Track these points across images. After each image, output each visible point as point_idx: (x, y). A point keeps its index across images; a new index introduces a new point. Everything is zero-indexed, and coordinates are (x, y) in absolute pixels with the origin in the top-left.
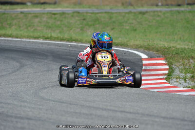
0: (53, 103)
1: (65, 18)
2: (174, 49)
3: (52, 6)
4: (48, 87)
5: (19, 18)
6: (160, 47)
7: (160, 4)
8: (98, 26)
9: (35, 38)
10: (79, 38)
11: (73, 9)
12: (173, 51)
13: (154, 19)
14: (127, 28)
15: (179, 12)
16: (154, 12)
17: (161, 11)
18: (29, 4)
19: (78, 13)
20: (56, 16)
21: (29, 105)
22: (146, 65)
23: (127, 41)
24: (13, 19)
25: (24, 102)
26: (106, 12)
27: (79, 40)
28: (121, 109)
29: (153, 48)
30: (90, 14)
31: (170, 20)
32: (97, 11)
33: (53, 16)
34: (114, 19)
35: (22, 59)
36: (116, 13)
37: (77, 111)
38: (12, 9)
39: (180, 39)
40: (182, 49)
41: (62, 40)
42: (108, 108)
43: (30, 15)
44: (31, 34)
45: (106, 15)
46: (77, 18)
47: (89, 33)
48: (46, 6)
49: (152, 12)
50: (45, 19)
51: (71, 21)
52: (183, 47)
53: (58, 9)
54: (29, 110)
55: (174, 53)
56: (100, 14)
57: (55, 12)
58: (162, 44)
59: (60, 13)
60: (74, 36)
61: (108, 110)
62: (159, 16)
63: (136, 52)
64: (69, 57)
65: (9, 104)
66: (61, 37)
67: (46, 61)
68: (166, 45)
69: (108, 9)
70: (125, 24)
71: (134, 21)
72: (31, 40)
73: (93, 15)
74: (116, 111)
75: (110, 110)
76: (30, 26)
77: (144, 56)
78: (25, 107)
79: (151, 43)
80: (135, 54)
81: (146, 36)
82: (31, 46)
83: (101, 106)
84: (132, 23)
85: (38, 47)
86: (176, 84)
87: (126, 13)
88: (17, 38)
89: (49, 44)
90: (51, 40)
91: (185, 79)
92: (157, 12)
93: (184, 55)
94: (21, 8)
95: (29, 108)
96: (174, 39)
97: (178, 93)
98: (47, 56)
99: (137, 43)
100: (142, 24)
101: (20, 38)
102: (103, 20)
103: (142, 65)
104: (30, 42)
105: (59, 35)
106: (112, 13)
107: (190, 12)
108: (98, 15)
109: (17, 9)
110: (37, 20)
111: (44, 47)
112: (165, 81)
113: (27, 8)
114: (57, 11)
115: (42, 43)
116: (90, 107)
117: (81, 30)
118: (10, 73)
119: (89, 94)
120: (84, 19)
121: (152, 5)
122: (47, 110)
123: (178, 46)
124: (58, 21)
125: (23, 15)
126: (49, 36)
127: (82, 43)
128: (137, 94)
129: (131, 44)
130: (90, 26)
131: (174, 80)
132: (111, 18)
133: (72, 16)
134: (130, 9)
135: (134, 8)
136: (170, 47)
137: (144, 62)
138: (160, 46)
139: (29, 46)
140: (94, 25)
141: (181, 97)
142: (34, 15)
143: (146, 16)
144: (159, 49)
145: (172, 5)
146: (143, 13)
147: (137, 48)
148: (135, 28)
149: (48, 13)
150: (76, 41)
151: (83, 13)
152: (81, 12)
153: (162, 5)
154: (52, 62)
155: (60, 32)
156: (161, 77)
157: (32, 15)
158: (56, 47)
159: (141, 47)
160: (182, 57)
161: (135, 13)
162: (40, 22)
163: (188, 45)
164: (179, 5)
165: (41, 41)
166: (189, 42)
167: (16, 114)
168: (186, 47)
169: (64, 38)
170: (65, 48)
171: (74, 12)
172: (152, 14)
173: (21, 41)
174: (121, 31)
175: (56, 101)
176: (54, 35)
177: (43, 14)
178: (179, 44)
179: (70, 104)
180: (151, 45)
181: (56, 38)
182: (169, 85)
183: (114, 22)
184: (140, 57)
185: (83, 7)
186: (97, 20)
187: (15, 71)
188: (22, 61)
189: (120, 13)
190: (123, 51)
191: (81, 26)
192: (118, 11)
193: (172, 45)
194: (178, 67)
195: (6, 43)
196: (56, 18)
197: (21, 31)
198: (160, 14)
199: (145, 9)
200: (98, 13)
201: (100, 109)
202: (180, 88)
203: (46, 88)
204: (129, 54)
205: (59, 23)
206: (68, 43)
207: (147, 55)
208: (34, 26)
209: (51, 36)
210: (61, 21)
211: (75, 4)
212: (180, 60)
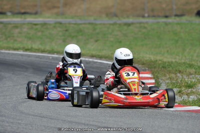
0: (33, 117)
1: (47, 28)
2: (160, 62)
3: (34, 16)
6: (146, 61)
7: (146, 15)
8: (81, 37)
9: (15, 49)
11: (54, 20)
12: (160, 64)
13: (140, 31)
14: (112, 39)
15: (166, 24)
16: (140, 23)
17: (147, 23)
18: (9, 14)
19: (61, 23)
20: (37, 27)
21: (7, 120)
26: (89, 23)
28: (103, 125)
29: (139, 61)
30: (73, 25)
31: (157, 33)
32: (80, 22)
33: (34, 26)
34: (97, 31)
36: (100, 24)
39: (168, 51)
40: (169, 62)
41: (43, 52)
42: (91, 123)
43: (10, 26)
44: (11, 45)
45: (90, 26)
46: (59, 29)
48: (27, 16)
49: (138, 23)
50: (25, 30)
51: (53, 32)
52: (170, 60)
53: (39, 20)
54: (7, 125)
55: (161, 67)
56: (84, 26)
58: (148, 57)
59: (41, 24)
62: (145, 28)
66: (42, 48)
67: (26, 74)
68: (153, 58)
69: (91, 19)
70: (109, 36)
71: (119, 33)
72: (11, 52)
73: (75, 26)
76: (9, 37)
78: (3, 121)
79: (136, 56)
82: (11, 58)
83: (83, 122)
84: (117, 35)
85: (17, 59)
87: (110, 24)
89: (29, 56)
90: (31, 52)
92: (143, 23)
93: (171, 69)
95: (8, 122)
96: (161, 51)
98: (27, 68)
100: (127, 36)
102: (86, 31)
104: (9, 53)
105: (40, 46)
106: (96, 24)
107: (178, 24)
108: (81, 26)
110: (17, 31)
111: (24, 59)
113: (7, 18)
115: (22, 55)
116: (71, 122)
117: (63, 41)
120: (67, 30)
121: (138, 16)
122: (26, 125)
123: (165, 60)
124: (39, 31)
125: (2, 25)
126: (30, 47)
130: (73, 37)
132: (95, 29)
133: (55, 27)
134: (115, 20)
135: (119, 19)
136: (157, 61)
138: (146, 59)
139: (8, 58)
140: (76, 36)
142: (14, 25)
143: (131, 27)
144: (145, 62)
145: (159, 16)
146: (129, 25)
149: (28, 23)
150: (58, 53)
151: (65, 24)
152: (63, 22)
153: (149, 16)
154: (32, 75)
155: (41, 44)
157: (12, 25)
158: (37, 59)
160: (169, 71)
161: (120, 24)
162: (20, 33)
163: (175, 58)
164: (166, 17)
165: (21, 52)
166: (177, 55)
168: (174, 61)
169: (46, 50)
170: (46, 60)
171: (56, 23)
172: (138, 25)
174: (105, 43)
175: (36, 116)
176: (35, 46)
177: (24, 24)
178: (165, 57)
179: (51, 119)
181: (36, 49)
183: (98, 34)
185: (66, 18)
186: (80, 31)
189: (104, 24)
190: (107, 64)
191: (63, 37)
192: (103, 22)
193: (158, 58)
194: (164, 81)
196: (36, 29)
198: (146, 25)
199: (131, 20)
200: (81, 24)
201: (82, 124)
205: (40, 34)
206: (49, 55)
208: (13, 37)
209: (32, 48)
210: (43, 32)
211: (57, 14)
212: (166, 74)
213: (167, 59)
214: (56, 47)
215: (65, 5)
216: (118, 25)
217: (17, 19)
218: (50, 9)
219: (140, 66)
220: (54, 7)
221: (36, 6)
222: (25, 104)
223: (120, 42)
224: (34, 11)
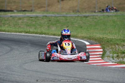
0: (32, 72)
1: (38, 19)
2: (105, 39)
3: (30, 12)
4: (28, 62)
5: (10, 20)
6: (97, 38)
7: (97, 11)
8: (58, 24)
9: (20, 32)
10: (47, 32)
11: (42, 14)
12: (105, 40)
13: (93, 21)
14: (76, 26)
15: (108, 16)
16: (93, 16)
17: (97, 16)
18: (15, 11)
19: (46, 16)
20: (32, 18)
21: (17, 74)
22: (89, 49)
23: (77, 34)
24: (6, 21)
25: (13, 71)
26: (63, 16)
27: (47, 33)
28: (74, 76)
29: (93, 38)
30: (53, 18)
31: (103, 21)
32: (58, 16)
33: (30, 18)
34: (68, 21)
35: (12, 45)
36: (70, 17)
37: (47, 77)
38: (5, 14)
39: (110, 32)
40: (111, 39)
41: (36, 33)
42: (66, 75)
43: (16, 18)
44: (17, 30)
45: (63, 18)
46: (45, 20)
47: (53, 29)
48: (26, 12)
49: (91, 16)
50: (25, 21)
51: (42, 22)
52: (111, 37)
54: (17, 77)
55: (106, 41)
56: (60, 18)
57: (31, 16)
58: (98, 35)
59: (35, 17)
60: (44, 31)
61: (66, 76)
62: (96, 18)
63: (83, 41)
64: (41, 44)
65: (4, 73)
66: (36, 31)
67: (26, 46)
68: (101, 36)
69: (64, 14)
70: (75, 24)
71: (81, 22)
72: (17, 34)
73: (55, 18)
74: (71, 77)
75: (67, 76)
76: (16, 25)
77: (87, 43)
78: (14, 75)
79: (91, 35)
80: (82, 42)
81: (88, 31)
82: (17, 38)
83: (62, 74)
84: (80, 23)
85: (21, 38)
86: (107, 60)
87: (76, 17)
88: (9, 32)
89: (28, 36)
90: (29, 33)
91: (113, 58)
92: (95, 16)
93: (112, 43)
94: (11, 14)
95: (17, 75)
96: (106, 32)
97: (109, 66)
98: (27, 43)
99: (83, 35)
100: (85, 24)
101: (10, 32)
102: (61, 21)
103: (86, 49)
104: (16, 34)
105: (35, 30)
106: (67, 17)
107: (115, 16)
108: (58, 18)
109: (8, 14)
110: (20, 21)
111: (25, 38)
112: (100, 59)
113: (14, 14)
114: (33, 15)
115: (24, 35)
116: (54, 75)
117: (48, 27)
118: (4, 54)
119: (54, 67)
120: (50, 21)
121: (92, 12)
122: (28, 77)
123: (108, 37)
124: (34, 21)
125: (12, 18)
126: (28, 31)
127: (49, 35)
128: (83, 66)
129: (79, 36)
130: (53, 25)
131: (106, 58)
132: (66, 20)
133: (43, 19)
134: (78, 14)
135: (81, 13)
137: (87, 47)
138: (97, 37)
139: (16, 37)
140: (56, 24)
141: (111, 69)
142: (19, 18)
143: (88, 18)
144: (97, 39)
147: (83, 38)
148: (81, 26)
149: (27, 17)
150: (45, 34)
151: (49, 17)
152: (48, 16)
154: (30, 47)
155: (35, 29)
156: (98, 56)
157: (18, 18)
158: (33, 38)
159: (85, 38)
161: (81, 17)
162: (23, 23)
163: (114, 36)
165: (23, 34)
166: (115, 34)
167: (9, 79)
168: (114, 38)
169: (38, 32)
170: (38, 38)
171: (43, 16)
172: (92, 17)
173: (11, 34)
174: (73, 28)
175: (34, 71)
176: (31, 30)
177: (25, 17)
178: (109, 36)
179: (42, 73)
180: (91, 36)
181: (32, 32)
182: (103, 61)
183: (68, 22)
184: (85, 44)
185: (49, 13)
186: (58, 21)
187: (7, 53)
188: (12, 46)
189: (72, 17)
190: (74, 40)
191: (48, 25)
192: (71, 16)
193: (104, 36)
194: (108, 50)
195: (1, 35)
196: (32, 20)
197: (11, 27)
198: (96, 17)
199: (87, 14)
200: (58, 17)
201: (61, 76)
202: (110, 63)
203: (27, 63)
204: (78, 42)
205: (34, 23)
206: (40, 35)
207: (89, 43)
208: (19, 25)
209: (29, 31)
210: (36, 21)
211: (44, 11)
212: (109, 46)
213: (110, 37)
214: (44, 30)
215: (49, 5)
216: (80, 17)
217: (20, 14)
218: (39, 8)
219: (94, 41)
220: (42, 7)
221: (31, 6)
222: (27, 64)
223: (82, 27)
224: (30, 10)
